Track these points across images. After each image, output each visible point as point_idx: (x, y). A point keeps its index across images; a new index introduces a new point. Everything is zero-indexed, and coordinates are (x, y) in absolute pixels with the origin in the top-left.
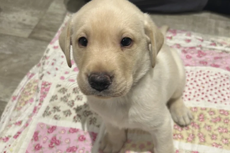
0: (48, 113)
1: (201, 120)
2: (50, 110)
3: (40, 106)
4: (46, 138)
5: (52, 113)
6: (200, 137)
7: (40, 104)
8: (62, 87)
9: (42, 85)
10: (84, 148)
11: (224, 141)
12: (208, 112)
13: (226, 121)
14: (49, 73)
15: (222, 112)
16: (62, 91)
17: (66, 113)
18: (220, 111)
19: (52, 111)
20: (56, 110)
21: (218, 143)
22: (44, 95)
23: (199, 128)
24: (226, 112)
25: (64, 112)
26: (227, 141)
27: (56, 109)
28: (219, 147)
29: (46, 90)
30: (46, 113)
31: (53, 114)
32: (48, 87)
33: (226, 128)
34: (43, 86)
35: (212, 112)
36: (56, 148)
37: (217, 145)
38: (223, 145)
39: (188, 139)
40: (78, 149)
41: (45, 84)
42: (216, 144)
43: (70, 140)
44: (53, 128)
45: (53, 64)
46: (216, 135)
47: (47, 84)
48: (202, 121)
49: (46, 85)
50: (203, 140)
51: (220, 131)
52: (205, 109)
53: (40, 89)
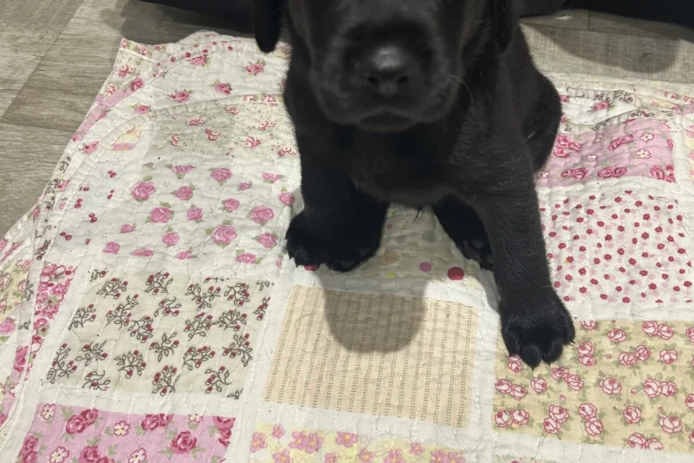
0: (65, 368)
1: (586, 360)
2: (71, 357)
3: (36, 346)
4: (60, 451)
5: (80, 365)
6: (586, 419)
7: (36, 339)
8: (108, 277)
9: (43, 274)
11: (667, 423)
12: (607, 334)
13: (667, 357)
14: (66, 235)
15: (651, 330)
16: (108, 289)
17: (127, 363)
18: (645, 325)
19: (78, 358)
20: (92, 355)
21: (648, 435)
22: (51, 309)
23: (582, 388)
24: (665, 329)
25: (121, 360)
26: (676, 424)
27: (93, 351)
28: (653, 446)
29: (54, 292)
30: (56, 367)
31: (83, 370)
32: (63, 281)
33: (670, 382)
34: (46, 279)
35: (617, 333)
37: (647, 442)
38: (665, 437)
39: (547, 424)
41: (51, 272)
42: (642, 437)
44: (86, 418)
45: (78, 205)
46: (640, 408)
47: (59, 271)
48: (589, 363)
49: (57, 277)
50: (598, 428)
51: (650, 391)
52: (597, 325)
53: (35, 289)
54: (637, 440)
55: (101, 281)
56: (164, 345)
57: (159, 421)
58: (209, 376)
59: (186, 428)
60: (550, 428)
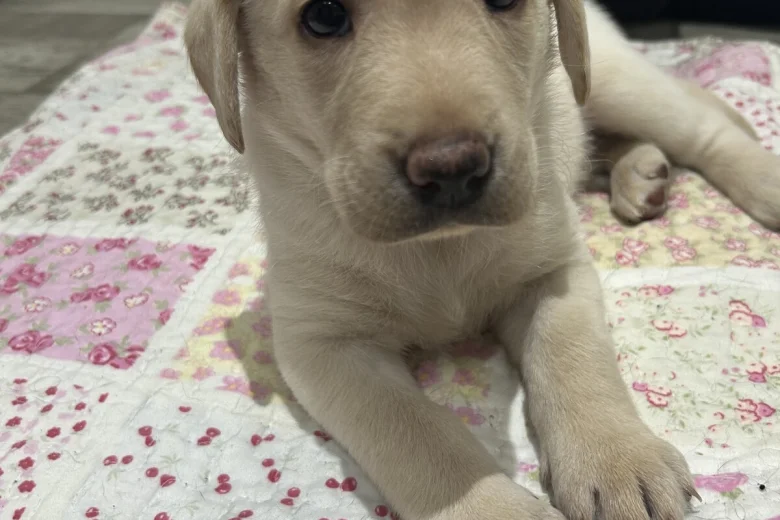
0: (23, 209)
2: (33, 202)
5: (41, 207)
6: (673, 249)
8: (100, 149)
9: (27, 143)
10: (151, 291)
14: (61, 117)
16: (97, 157)
17: (98, 202)
19: (42, 202)
21: (758, 258)
22: (24, 167)
23: (670, 225)
25: (90, 201)
27: (59, 197)
28: (766, 266)
29: (35, 157)
30: (13, 209)
31: (43, 210)
32: (46, 149)
36: (25, 294)
37: (755, 263)
39: (620, 257)
40: (121, 295)
41: (36, 143)
42: (749, 259)
43: (92, 269)
44: (29, 242)
45: (83, 97)
46: (745, 241)
47: (45, 142)
48: (679, 206)
49: (41, 146)
50: (689, 253)
52: (689, 180)
53: (13, 154)
54: (742, 261)
55: (90, 152)
56: (147, 193)
57: (120, 244)
58: (192, 216)
59: (152, 251)
60: (625, 260)
